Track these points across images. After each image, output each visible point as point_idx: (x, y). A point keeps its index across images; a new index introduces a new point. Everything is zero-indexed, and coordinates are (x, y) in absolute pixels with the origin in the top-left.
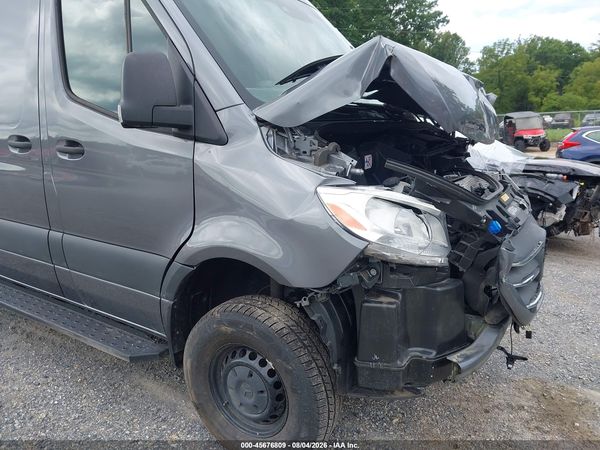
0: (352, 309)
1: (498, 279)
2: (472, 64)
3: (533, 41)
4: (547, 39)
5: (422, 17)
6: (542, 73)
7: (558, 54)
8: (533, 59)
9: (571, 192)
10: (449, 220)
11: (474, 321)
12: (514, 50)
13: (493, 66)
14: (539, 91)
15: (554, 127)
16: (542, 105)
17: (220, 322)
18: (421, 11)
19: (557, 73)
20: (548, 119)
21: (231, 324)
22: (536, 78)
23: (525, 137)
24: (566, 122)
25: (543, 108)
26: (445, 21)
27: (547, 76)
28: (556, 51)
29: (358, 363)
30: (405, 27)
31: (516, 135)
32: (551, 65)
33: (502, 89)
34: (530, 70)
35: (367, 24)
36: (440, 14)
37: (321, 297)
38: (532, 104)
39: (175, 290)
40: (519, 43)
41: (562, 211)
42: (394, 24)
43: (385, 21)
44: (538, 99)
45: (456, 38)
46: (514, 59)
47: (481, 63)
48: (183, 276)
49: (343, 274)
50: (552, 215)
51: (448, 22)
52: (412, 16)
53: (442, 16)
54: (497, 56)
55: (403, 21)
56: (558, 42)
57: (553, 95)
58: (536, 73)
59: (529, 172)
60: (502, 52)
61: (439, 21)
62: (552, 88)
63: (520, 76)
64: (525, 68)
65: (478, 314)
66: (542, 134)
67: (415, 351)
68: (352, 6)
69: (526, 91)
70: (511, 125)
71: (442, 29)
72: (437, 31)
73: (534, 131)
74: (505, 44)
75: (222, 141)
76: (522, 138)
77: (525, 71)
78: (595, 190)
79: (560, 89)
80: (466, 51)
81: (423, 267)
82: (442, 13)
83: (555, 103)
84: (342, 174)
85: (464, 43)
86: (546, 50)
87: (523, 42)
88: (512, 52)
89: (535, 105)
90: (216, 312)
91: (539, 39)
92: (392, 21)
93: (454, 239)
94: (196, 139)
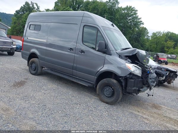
0: (127, 80)
1: (148, 79)
2: (149, 37)
3: (168, 33)
4: (172, 33)
5: (136, 22)
6: (170, 42)
7: (175, 37)
8: (167, 38)
9: (167, 73)
10: (142, 70)
11: (144, 86)
12: (162, 35)
13: (155, 38)
14: (168, 48)
15: (171, 58)
16: (168, 51)
17: (105, 81)
18: (136, 20)
19: (174, 43)
20: (169, 56)
21: (107, 81)
22: (168, 43)
23: (161, 60)
24: (174, 58)
25: (168, 52)
26: (143, 24)
27: (171, 43)
28: (174, 37)
29: (127, 88)
30: (131, 24)
31: (159, 59)
32: (172, 41)
33: (157, 45)
34: (166, 41)
35: (120, 22)
36: (141, 21)
37: (123, 78)
38: (165, 51)
39: (98, 76)
40: (164, 33)
41: (164, 77)
42: (128, 22)
43: (126, 22)
44: (167, 50)
45: (145, 29)
46: (162, 37)
47: (152, 37)
48: (100, 73)
49: (128, 75)
50: (162, 78)
51: (144, 24)
52: (134, 21)
53: (142, 22)
54: (157, 36)
55: (131, 22)
56: (175, 34)
57: (172, 49)
58: (167, 42)
59: (158, 68)
60: (158, 35)
61: (141, 24)
62: (172, 47)
63: (163, 42)
64: (164, 40)
65: (144, 85)
66: (166, 60)
67: (135, 88)
68: (117, 16)
69: (164, 47)
70: (158, 56)
71: (142, 26)
72: (140, 26)
73: (164, 59)
74: (159, 33)
75: (111, 55)
76: (160, 60)
77: (165, 41)
78: (172, 74)
79: (174, 48)
80: (148, 33)
81: (138, 76)
82: (142, 21)
83: (172, 52)
84: (129, 62)
85: (147, 31)
86: (171, 36)
87: (165, 33)
88: (161, 35)
89: (166, 51)
90: (105, 79)
91: (170, 32)
92: (127, 22)
93: (143, 73)
94: (106, 54)
